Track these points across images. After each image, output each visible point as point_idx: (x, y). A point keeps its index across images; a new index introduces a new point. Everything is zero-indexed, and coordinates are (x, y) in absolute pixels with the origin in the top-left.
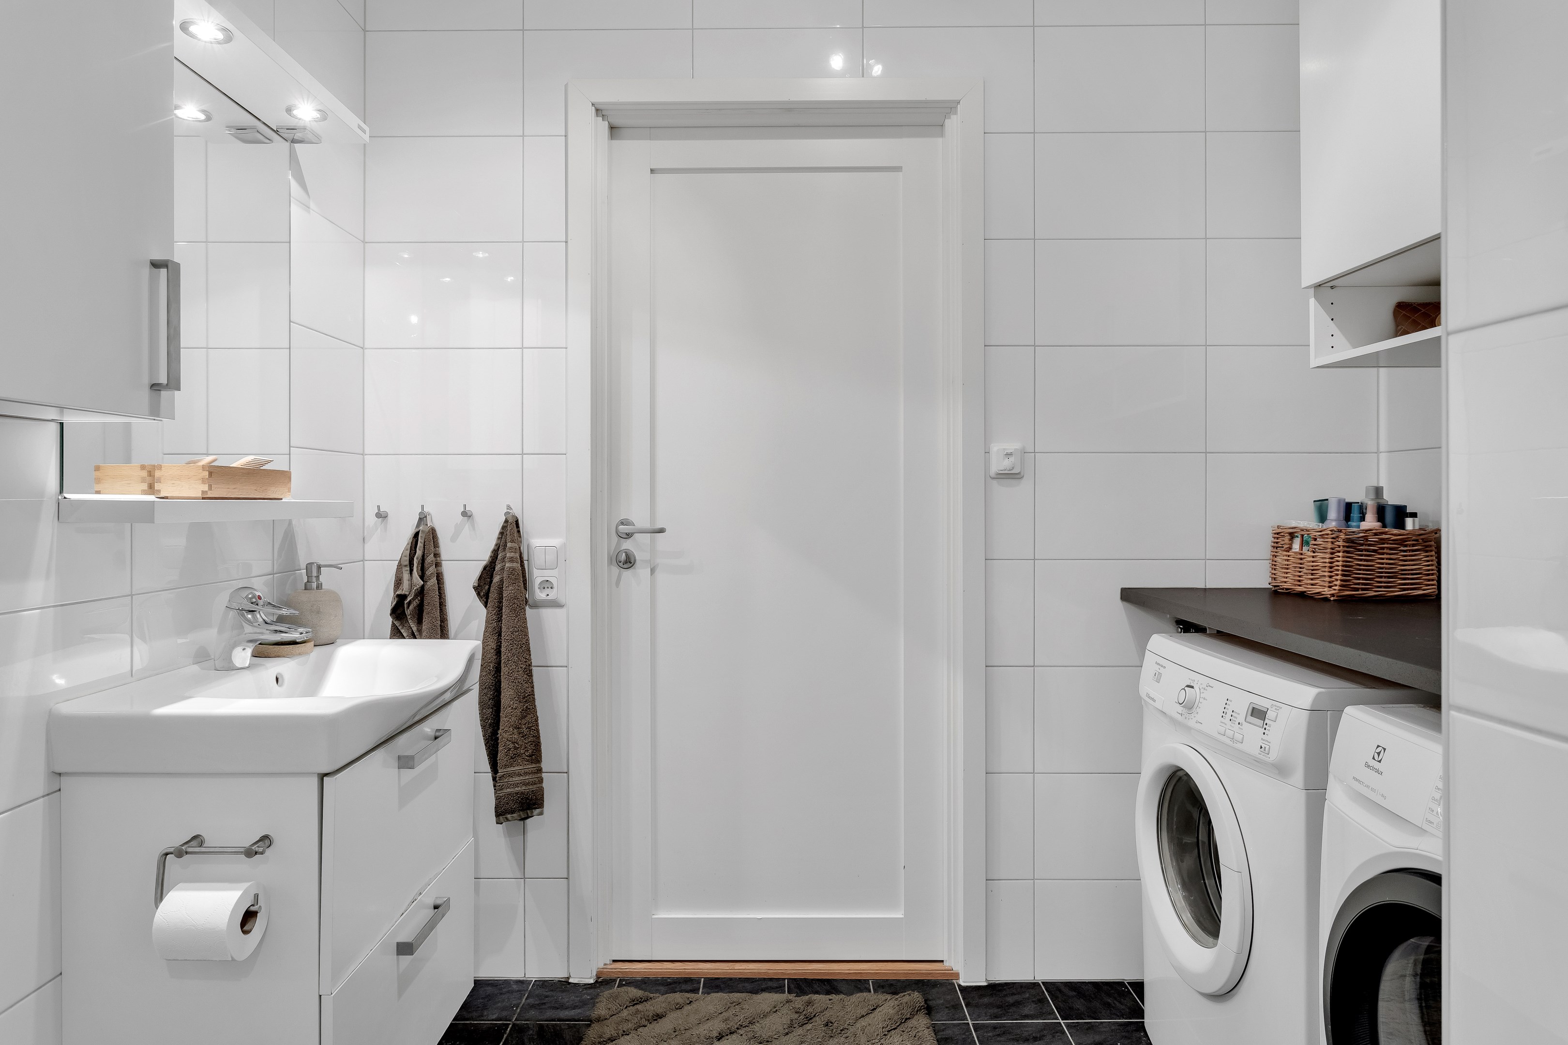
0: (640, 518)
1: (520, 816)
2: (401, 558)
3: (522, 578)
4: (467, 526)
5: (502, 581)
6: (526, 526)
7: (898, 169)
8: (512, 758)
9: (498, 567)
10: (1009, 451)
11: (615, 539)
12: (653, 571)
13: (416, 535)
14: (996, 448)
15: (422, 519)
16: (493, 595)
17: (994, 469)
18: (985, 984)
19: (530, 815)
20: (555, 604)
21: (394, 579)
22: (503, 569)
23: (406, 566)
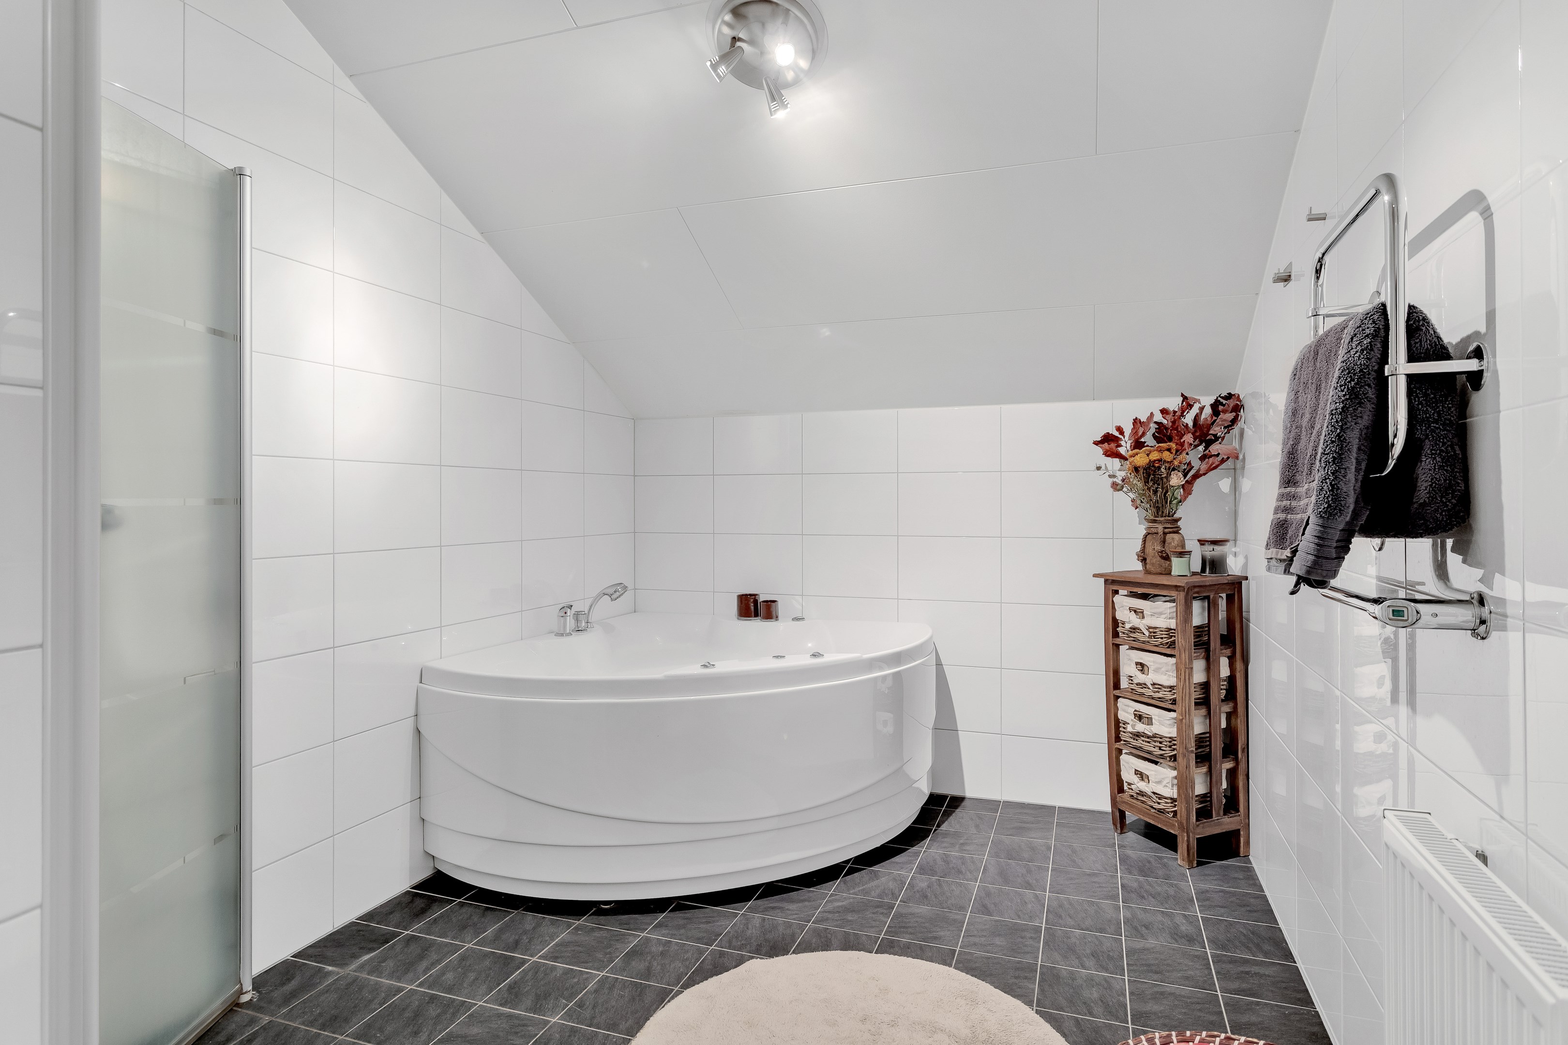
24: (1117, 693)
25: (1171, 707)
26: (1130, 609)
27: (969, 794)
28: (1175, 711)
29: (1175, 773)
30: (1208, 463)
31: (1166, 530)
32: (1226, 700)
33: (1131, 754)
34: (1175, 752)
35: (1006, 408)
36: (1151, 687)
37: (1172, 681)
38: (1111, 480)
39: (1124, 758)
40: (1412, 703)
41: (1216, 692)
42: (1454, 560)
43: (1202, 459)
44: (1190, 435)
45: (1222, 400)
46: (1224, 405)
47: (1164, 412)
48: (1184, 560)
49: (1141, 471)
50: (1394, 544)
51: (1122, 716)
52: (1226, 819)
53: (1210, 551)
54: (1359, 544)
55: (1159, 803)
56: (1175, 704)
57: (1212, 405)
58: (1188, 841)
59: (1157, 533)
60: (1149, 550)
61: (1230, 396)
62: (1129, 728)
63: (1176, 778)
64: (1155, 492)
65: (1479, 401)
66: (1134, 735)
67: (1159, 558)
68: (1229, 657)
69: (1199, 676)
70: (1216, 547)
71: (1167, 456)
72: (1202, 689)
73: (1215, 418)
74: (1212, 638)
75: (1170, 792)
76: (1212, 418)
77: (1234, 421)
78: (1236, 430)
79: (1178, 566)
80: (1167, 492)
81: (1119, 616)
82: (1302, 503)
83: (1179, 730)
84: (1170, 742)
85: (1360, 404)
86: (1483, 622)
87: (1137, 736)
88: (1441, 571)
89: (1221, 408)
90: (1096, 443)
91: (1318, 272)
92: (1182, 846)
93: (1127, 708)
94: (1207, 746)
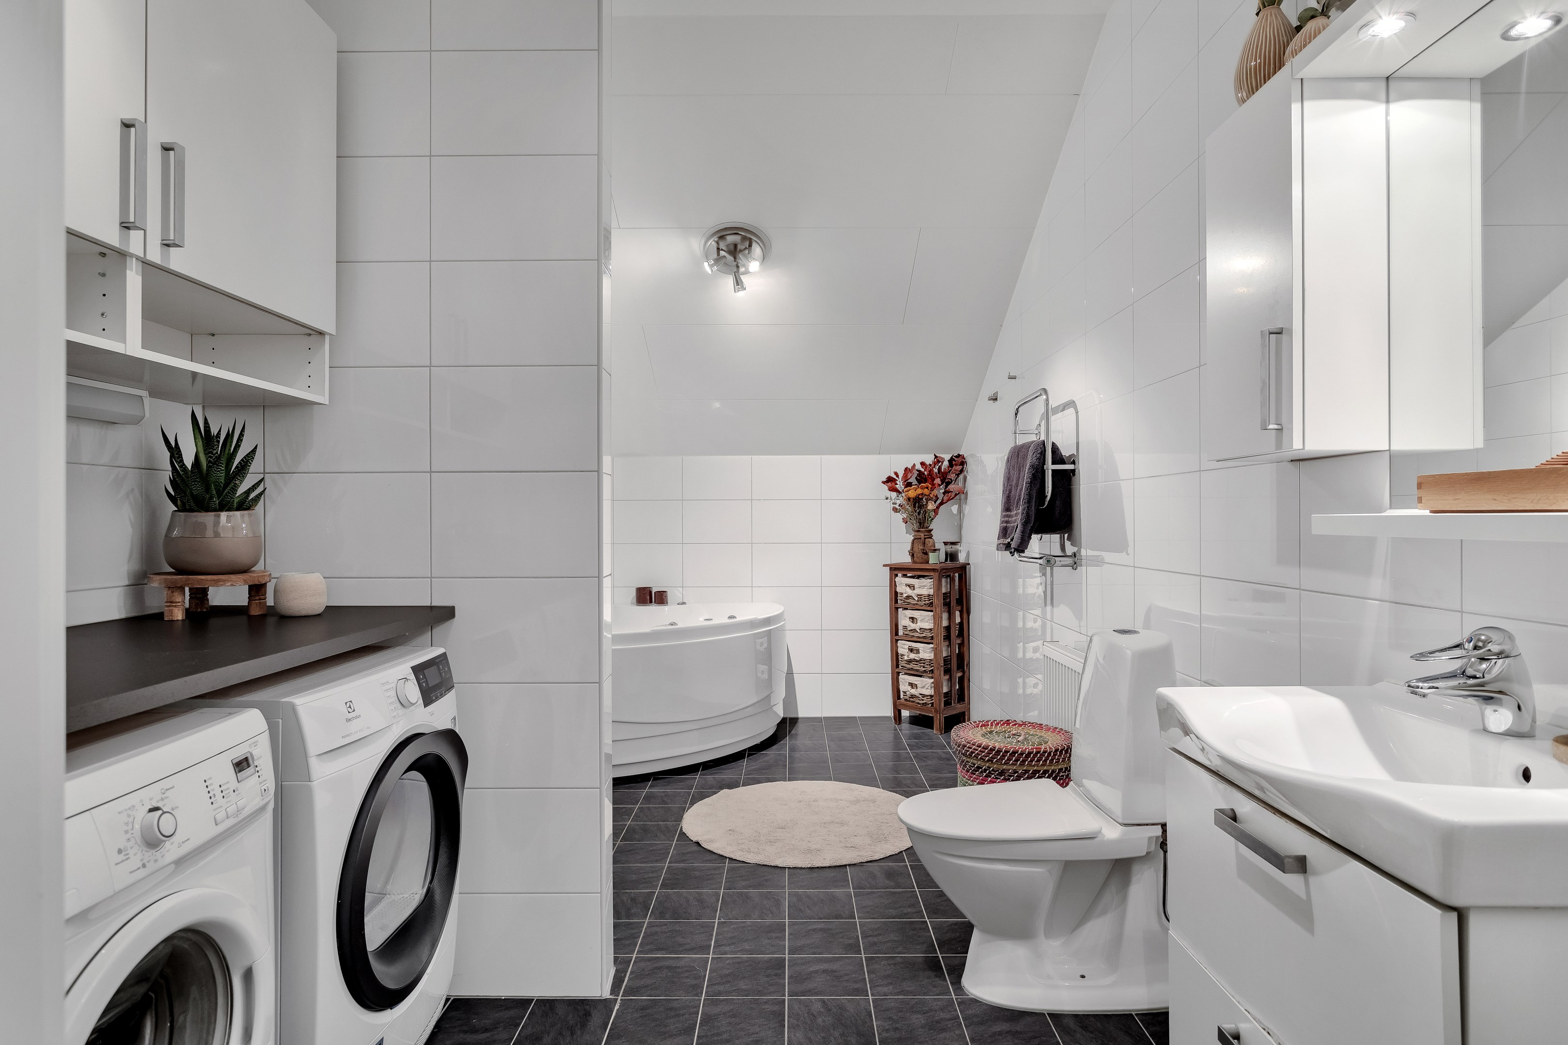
24: (897, 638)
25: (930, 641)
26: (907, 585)
27: (801, 714)
28: (932, 643)
29: (932, 680)
30: (948, 496)
31: (925, 537)
32: (958, 636)
33: (906, 674)
34: (933, 668)
35: (825, 458)
36: (919, 631)
37: (931, 626)
38: (893, 506)
39: (901, 676)
40: (1052, 604)
41: (954, 631)
42: (1068, 544)
43: (944, 493)
44: (939, 479)
45: (955, 458)
46: (955, 461)
47: (923, 464)
48: (936, 554)
49: (912, 500)
50: (1046, 537)
51: (900, 651)
52: (959, 706)
53: (949, 548)
54: (1035, 538)
55: (923, 700)
56: (933, 639)
57: (948, 461)
58: (940, 718)
59: (921, 539)
60: (916, 549)
61: (959, 456)
62: (906, 658)
63: (933, 683)
64: (919, 513)
65: (1074, 479)
66: (908, 661)
67: (922, 554)
68: (959, 611)
69: (945, 623)
70: (953, 546)
71: (926, 491)
72: (946, 630)
73: (950, 469)
74: (952, 599)
75: (929, 691)
76: (949, 468)
77: (962, 471)
78: (961, 476)
79: (933, 558)
80: (926, 513)
81: (899, 590)
82: (1013, 519)
83: (935, 655)
84: (930, 662)
85: (1036, 480)
86: (1075, 563)
87: (910, 662)
88: (1063, 548)
89: (954, 462)
90: (884, 483)
91: (1016, 414)
92: (936, 724)
93: (903, 646)
94: (948, 664)
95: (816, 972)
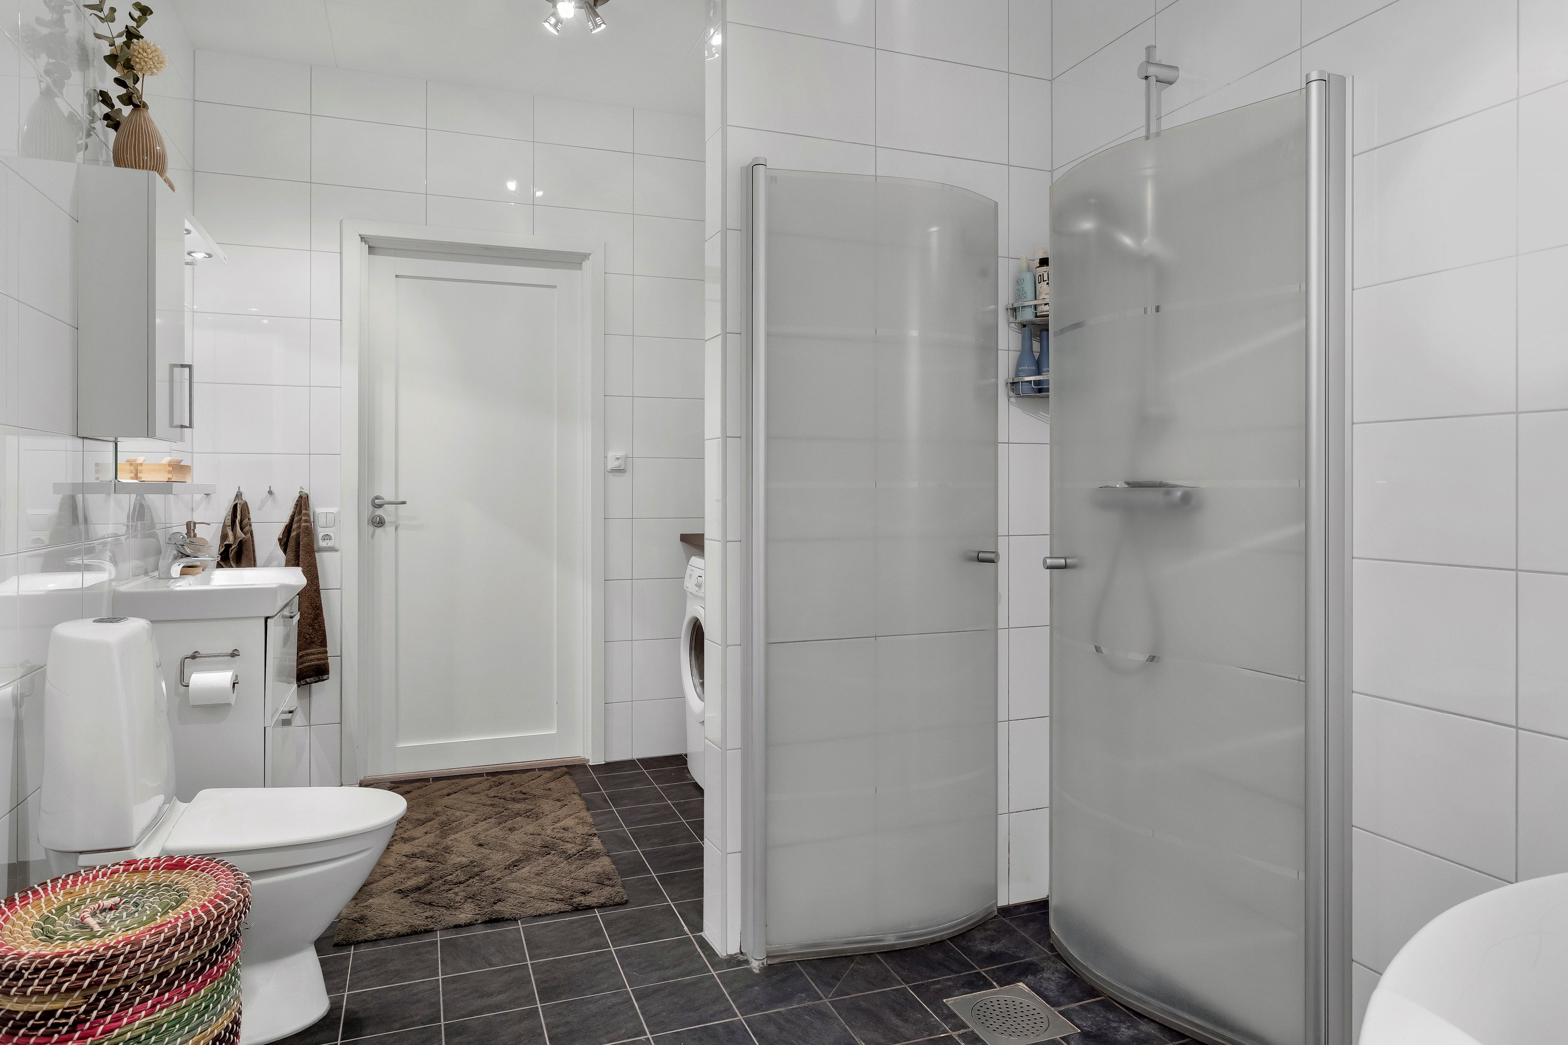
0: (387, 494)
1: (315, 679)
2: (225, 522)
3: (309, 532)
4: (269, 500)
5: (298, 535)
6: (312, 501)
7: (555, 287)
8: (309, 644)
9: (295, 526)
10: (618, 457)
11: (371, 508)
12: (396, 528)
13: (235, 506)
14: (611, 455)
15: (239, 495)
16: (292, 543)
17: (609, 467)
18: (604, 763)
19: (321, 679)
20: (332, 549)
21: (221, 534)
22: (299, 527)
23: (229, 526)
95: (500, 993)
